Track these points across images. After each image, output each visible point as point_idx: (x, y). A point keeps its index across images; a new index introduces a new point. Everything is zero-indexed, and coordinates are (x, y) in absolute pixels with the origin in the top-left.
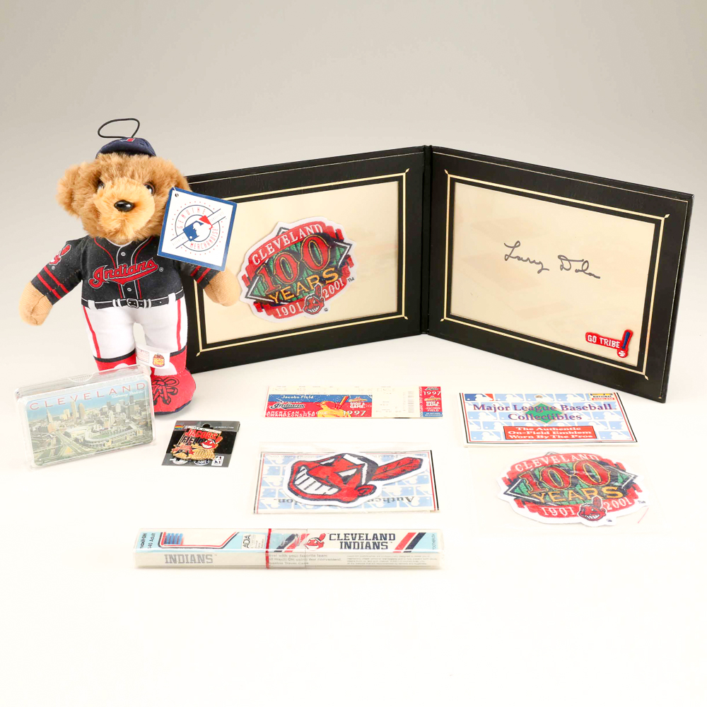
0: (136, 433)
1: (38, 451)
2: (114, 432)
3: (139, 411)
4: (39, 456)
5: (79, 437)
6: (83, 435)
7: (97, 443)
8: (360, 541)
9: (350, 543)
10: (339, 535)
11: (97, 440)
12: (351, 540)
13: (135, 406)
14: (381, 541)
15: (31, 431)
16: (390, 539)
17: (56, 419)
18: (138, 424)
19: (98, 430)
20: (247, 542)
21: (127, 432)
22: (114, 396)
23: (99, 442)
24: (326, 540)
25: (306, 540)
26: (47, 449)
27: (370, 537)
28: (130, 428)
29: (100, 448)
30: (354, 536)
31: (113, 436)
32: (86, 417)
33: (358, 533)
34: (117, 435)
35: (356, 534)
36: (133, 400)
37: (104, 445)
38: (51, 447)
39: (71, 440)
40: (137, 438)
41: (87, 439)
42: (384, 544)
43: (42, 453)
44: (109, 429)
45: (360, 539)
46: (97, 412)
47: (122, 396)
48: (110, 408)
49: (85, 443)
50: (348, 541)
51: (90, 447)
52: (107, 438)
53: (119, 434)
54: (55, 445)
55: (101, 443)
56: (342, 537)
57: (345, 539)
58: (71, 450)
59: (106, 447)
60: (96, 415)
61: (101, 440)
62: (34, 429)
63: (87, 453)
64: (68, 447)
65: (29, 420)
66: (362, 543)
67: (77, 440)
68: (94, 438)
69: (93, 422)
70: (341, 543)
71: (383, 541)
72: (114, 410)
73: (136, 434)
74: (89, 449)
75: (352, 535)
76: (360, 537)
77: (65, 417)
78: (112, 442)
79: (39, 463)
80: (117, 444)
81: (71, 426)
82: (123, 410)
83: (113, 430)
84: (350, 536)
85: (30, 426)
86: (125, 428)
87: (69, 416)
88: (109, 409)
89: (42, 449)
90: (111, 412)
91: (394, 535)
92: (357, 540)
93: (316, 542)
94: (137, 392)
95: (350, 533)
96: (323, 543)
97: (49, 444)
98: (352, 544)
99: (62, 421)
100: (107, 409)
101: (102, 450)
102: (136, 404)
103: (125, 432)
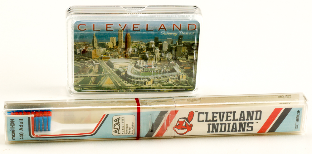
0: (179, 77)
1: (79, 75)
2: (157, 72)
3: (186, 54)
4: (79, 81)
5: (121, 70)
6: (125, 68)
7: (139, 80)
8: (227, 122)
9: (218, 124)
10: (207, 113)
11: (139, 77)
12: (219, 122)
13: (183, 48)
14: (247, 122)
15: (75, 53)
16: (256, 119)
17: (102, 45)
18: (183, 68)
19: (141, 65)
20: (117, 127)
21: (170, 74)
22: (163, 33)
23: (140, 79)
24: (194, 122)
25: (174, 122)
26: (89, 75)
27: (237, 116)
28: (173, 71)
29: (140, 85)
30: (222, 114)
31: (155, 76)
32: (130, 50)
33: (226, 111)
34: (159, 75)
35: (224, 113)
36: (182, 41)
37: (145, 84)
38: (92, 74)
39: (113, 71)
40: (179, 83)
41: (129, 73)
42: (250, 125)
43: (82, 79)
44: (153, 67)
45: (227, 120)
46: (143, 46)
47: (171, 34)
48: (157, 44)
49: (126, 78)
50: (216, 123)
51: (130, 82)
52: (149, 77)
53: (161, 75)
54: (97, 73)
55: (142, 81)
56: (210, 117)
57: (213, 121)
58: (111, 82)
59: (147, 86)
60: (142, 49)
61: (143, 77)
62: (78, 52)
63: (126, 88)
64: (109, 78)
65: (75, 41)
66: (229, 124)
67: (118, 72)
68: (135, 73)
69: (138, 56)
70: (209, 125)
71: (250, 121)
72: (161, 48)
73: (179, 79)
74: (129, 85)
75: (220, 113)
76: (228, 116)
77: (110, 45)
78: (154, 82)
79: (78, 89)
80: (158, 85)
81: (115, 57)
82: (170, 50)
83: (156, 69)
84: (218, 115)
85: (75, 47)
86: (168, 70)
87: (115, 45)
88: (156, 46)
89: (83, 74)
90: (158, 49)
91: (261, 112)
92: (224, 121)
93: (184, 124)
94: (187, 33)
95: (218, 111)
96: (191, 126)
97: (91, 71)
98: (220, 126)
99: (107, 48)
100: (154, 45)
101: (142, 88)
102: (184, 46)
103: (167, 74)
